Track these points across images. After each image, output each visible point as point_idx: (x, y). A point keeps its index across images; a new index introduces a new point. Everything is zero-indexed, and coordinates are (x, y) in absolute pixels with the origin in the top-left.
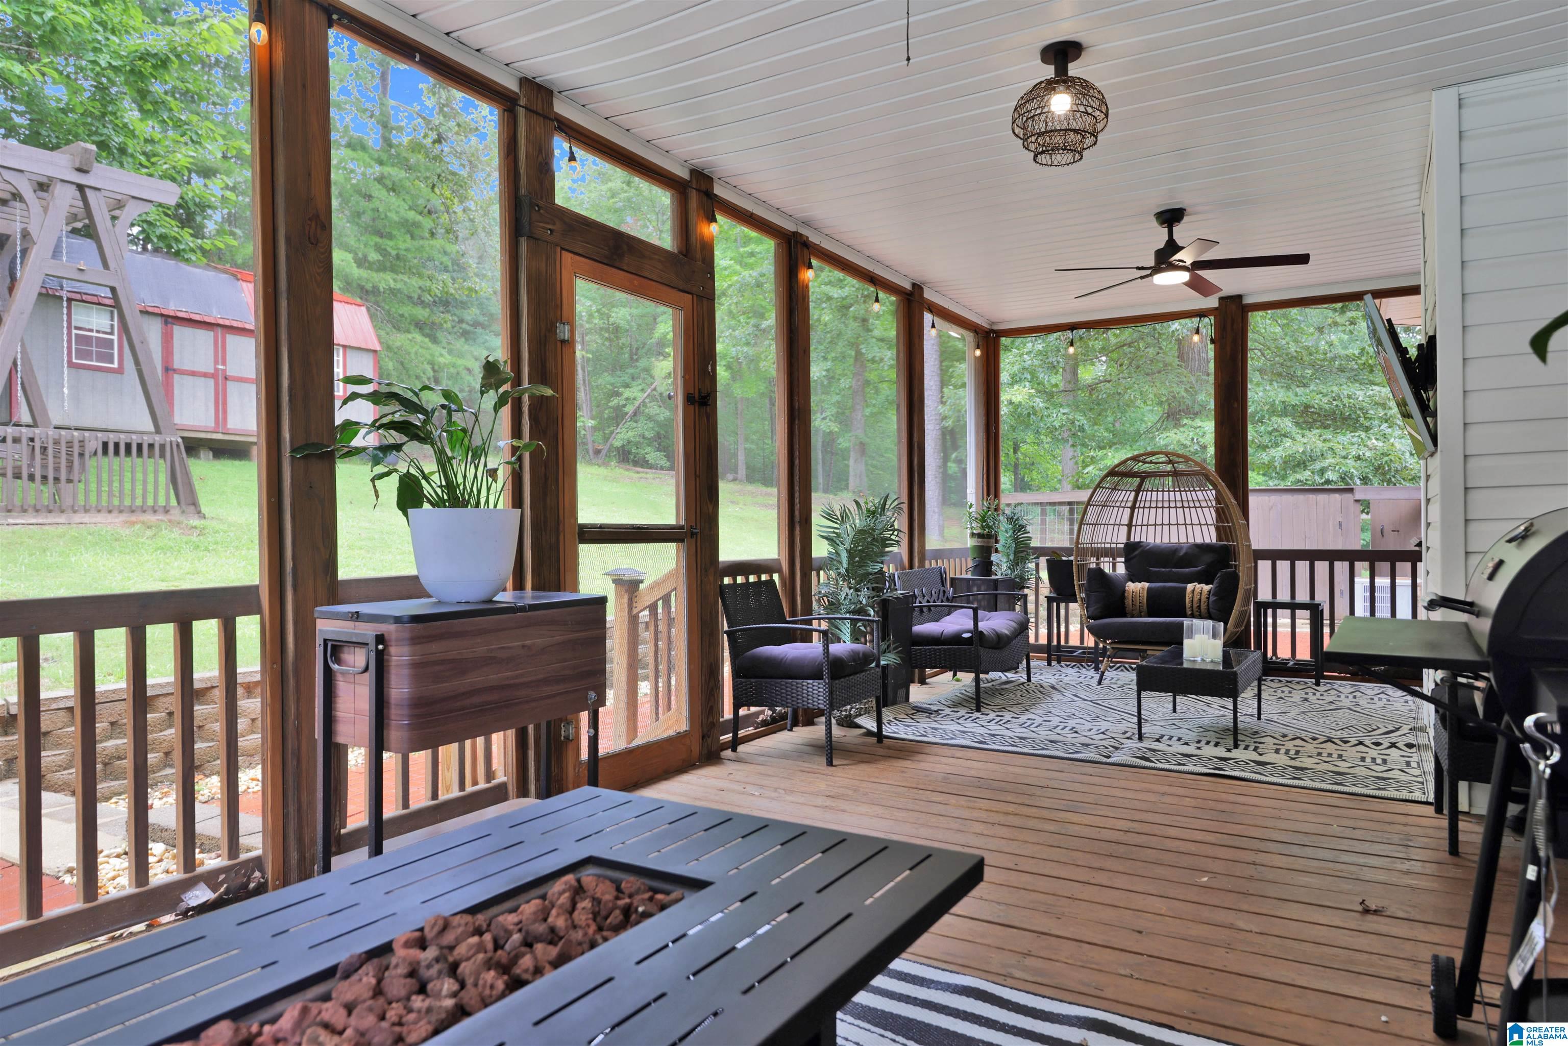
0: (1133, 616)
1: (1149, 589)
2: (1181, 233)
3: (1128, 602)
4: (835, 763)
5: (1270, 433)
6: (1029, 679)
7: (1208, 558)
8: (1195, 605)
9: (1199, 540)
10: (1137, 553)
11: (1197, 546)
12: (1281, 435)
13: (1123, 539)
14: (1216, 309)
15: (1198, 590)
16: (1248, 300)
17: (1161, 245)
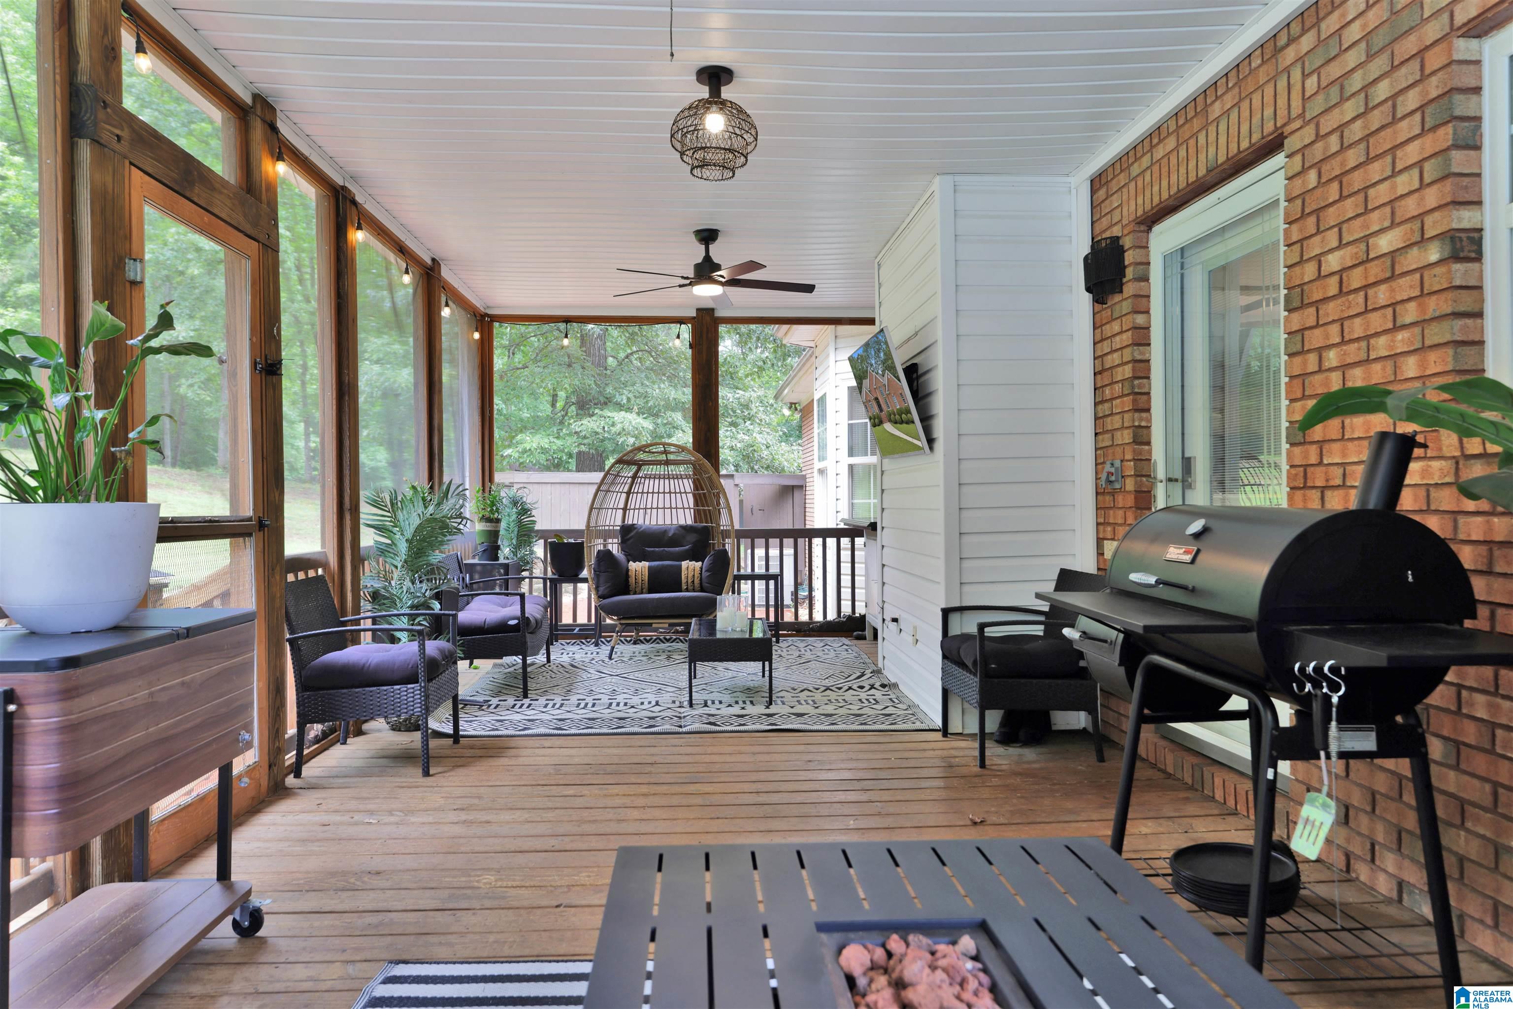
0: (635, 593)
1: (650, 568)
2: (717, 251)
3: (632, 580)
4: (431, 772)
5: (665, 424)
6: (549, 660)
7: (692, 538)
8: (690, 581)
9: (682, 522)
10: (632, 534)
11: (682, 527)
12: (674, 427)
13: (619, 522)
14: (694, 318)
15: (691, 568)
16: (720, 313)
17: (700, 260)
